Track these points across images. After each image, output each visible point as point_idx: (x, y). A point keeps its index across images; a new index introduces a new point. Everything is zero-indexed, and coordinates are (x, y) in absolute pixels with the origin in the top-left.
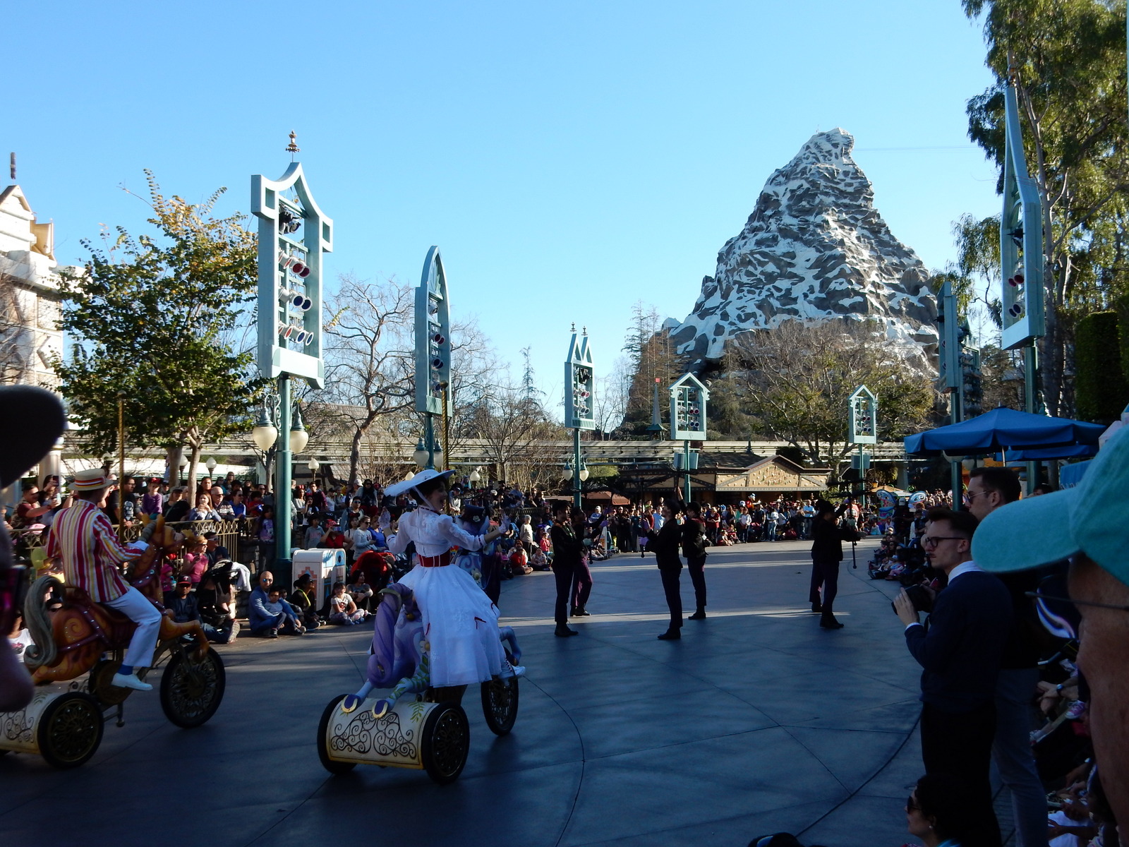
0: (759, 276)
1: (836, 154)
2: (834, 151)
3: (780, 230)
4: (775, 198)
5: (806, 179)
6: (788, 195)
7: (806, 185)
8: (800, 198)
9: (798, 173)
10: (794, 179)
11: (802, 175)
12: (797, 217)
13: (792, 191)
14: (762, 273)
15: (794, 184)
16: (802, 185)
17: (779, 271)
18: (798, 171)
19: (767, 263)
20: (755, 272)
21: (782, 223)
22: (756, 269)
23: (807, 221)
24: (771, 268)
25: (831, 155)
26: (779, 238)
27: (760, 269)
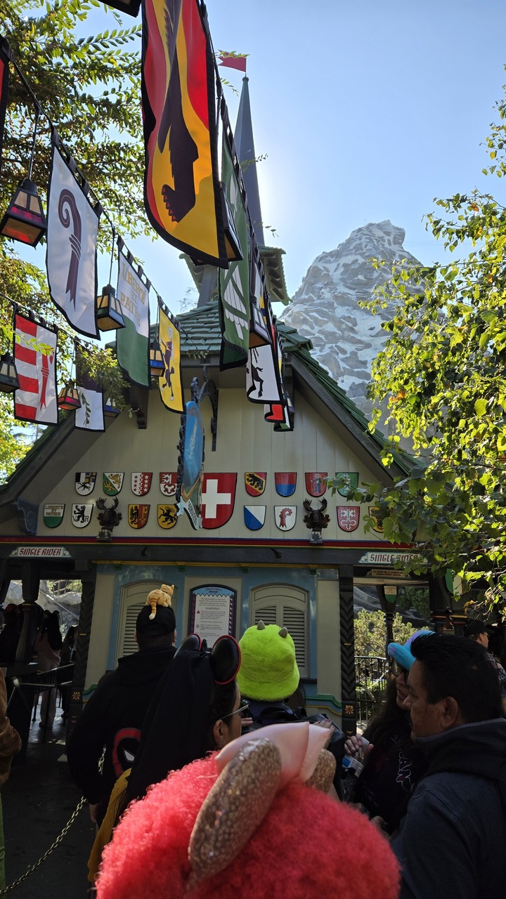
0: (317, 335)
1: (389, 240)
2: (386, 238)
3: (336, 297)
4: (326, 272)
5: (361, 254)
6: (342, 269)
7: (361, 260)
8: (356, 273)
9: (351, 250)
10: (346, 255)
11: (356, 251)
12: (354, 289)
13: (345, 265)
14: (320, 332)
15: (348, 259)
16: (357, 260)
17: (340, 332)
18: (351, 247)
19: (326, 322)
20: (313, 331)
21: (338, 291)
22: (312, 328)
23: (367, 292)
24: (330, 327)
25: (384, 241)
26: (335, 305)
27: (317, 328)
